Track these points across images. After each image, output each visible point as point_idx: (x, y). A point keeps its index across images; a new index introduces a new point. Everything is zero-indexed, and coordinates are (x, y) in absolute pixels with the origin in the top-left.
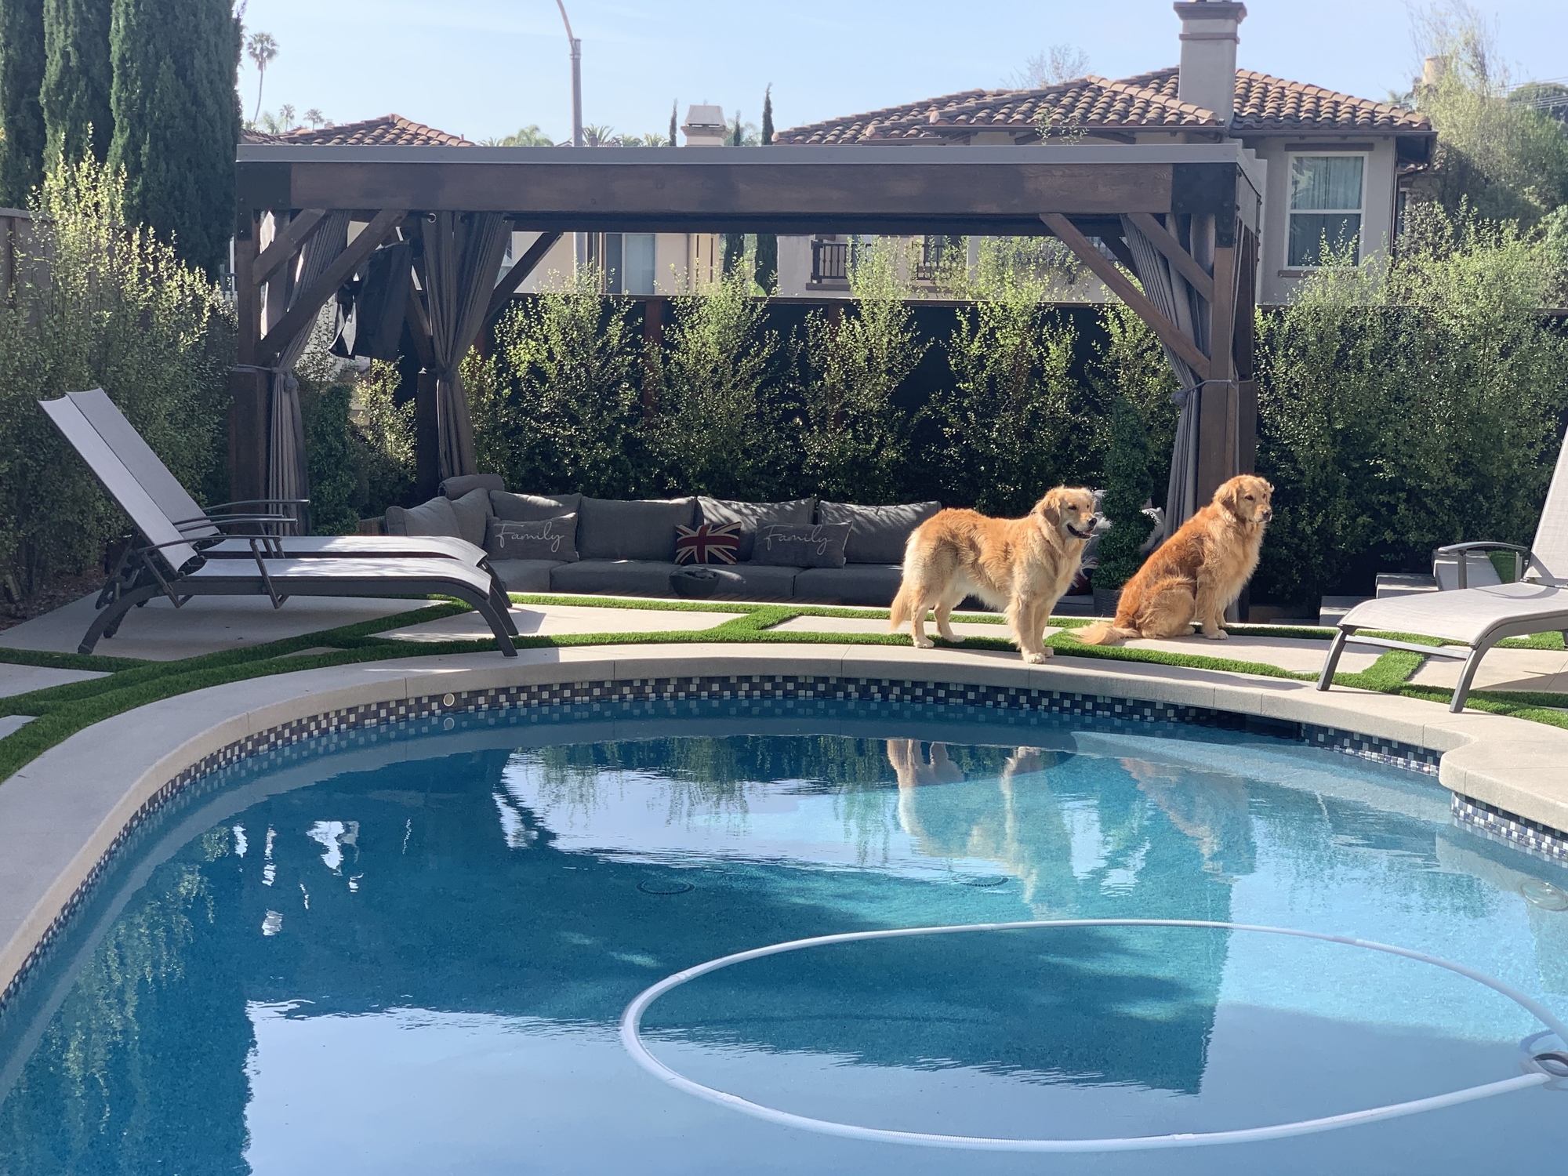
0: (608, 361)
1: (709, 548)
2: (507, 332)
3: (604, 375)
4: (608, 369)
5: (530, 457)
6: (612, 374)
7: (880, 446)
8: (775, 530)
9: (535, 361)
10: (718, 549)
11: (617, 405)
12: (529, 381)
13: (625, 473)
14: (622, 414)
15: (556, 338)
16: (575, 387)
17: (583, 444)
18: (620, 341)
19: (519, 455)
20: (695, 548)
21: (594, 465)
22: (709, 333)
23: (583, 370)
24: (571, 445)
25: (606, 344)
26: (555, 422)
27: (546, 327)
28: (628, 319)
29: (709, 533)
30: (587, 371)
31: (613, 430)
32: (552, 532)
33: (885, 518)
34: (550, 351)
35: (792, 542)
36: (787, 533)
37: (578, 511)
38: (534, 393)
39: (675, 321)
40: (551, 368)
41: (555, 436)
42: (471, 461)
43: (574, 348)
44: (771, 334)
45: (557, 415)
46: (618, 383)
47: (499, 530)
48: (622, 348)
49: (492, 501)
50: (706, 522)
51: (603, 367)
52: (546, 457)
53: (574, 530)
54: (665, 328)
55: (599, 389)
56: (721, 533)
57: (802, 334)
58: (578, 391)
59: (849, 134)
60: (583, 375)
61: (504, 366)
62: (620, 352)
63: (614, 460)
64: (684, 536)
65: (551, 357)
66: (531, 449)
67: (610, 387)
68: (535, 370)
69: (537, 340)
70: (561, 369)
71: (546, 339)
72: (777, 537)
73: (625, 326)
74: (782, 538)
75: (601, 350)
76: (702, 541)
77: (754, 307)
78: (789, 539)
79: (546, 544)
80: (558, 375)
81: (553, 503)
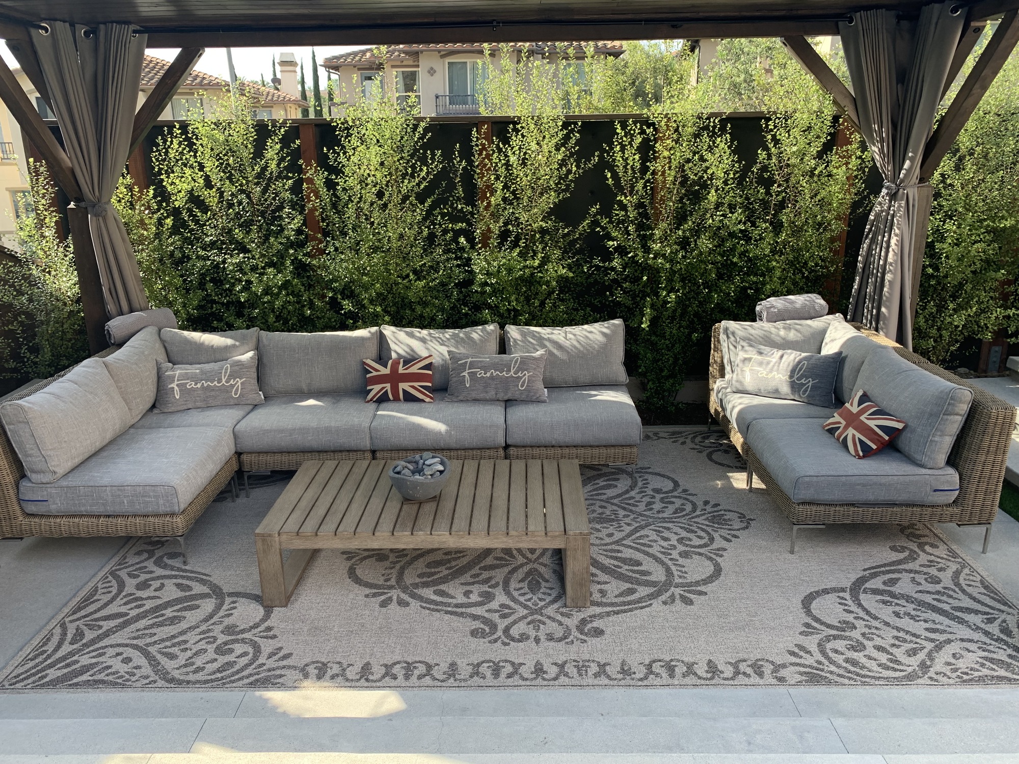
0: (268, 185)
1: (403, 386)
2: (164, 160)
3: (266, 200)
4: (270, 195)
5: (202, 285)
6: (274, 199)
7: (545, 261)
8: (472, 366)
9: (193, 190)
10: (413, 387)
11: (282, 230)
12: (190, 210)
13: (298, 295)
14: (288, 238)
15: (210, 165)
16: (238, 213)
17: (254, 269)
18: (278, 165)
19: (190, 281)
20: (388, 386)
21: (267, 291)
22: (373, 155)
23: (244, 196)
24: (241, 270)
25: (264, 169)
26: (222, 249)
27: (199, 153)
28: (286, 141)
29: (401, 370)
30: (248, 197)
31: (282, 255)
32: (232, 376)
33: (575, 343)
34: (207, 179)
35: (492, 378)
36: (486, 368)
37: (257, 348)
38: (197, 222)
39: (338, 143)
40: (211, 198)
41: (224, 262)
42: (139, 294)
43: (231, 175)
44: (433, 155)
45: (223, 243)
46: (280, 208)
47: (172, 380)
48: (281, 172)
49: (163, 342)
50: (394, 355)
51: (265, 191)
52: (218, 282)
53: (254, 370)
54: (328, 150)
55: (263, 214)
56: (414, 369)
57: (467, 153)
58: (241, 217)
59: (357, 58)
60: (245, 201)
61: (163, 195)
62: (280, 177)
63: (286, 285)
64: (375, 373)
65: (208, 184)
66: (203, 276)
67: (274, 211)
68: (194, 199)
69: (191, 167)
70: (221, 194)
71: (202, 167)
72: (475, 373)
73: (282, 149)
74: (480, 374)
75: (260, 176)
76: (394, 378)
77: (415, 127)
78: (488, 375)
79: (226, 390)
80: (219, 202)
81: (229, 342)
